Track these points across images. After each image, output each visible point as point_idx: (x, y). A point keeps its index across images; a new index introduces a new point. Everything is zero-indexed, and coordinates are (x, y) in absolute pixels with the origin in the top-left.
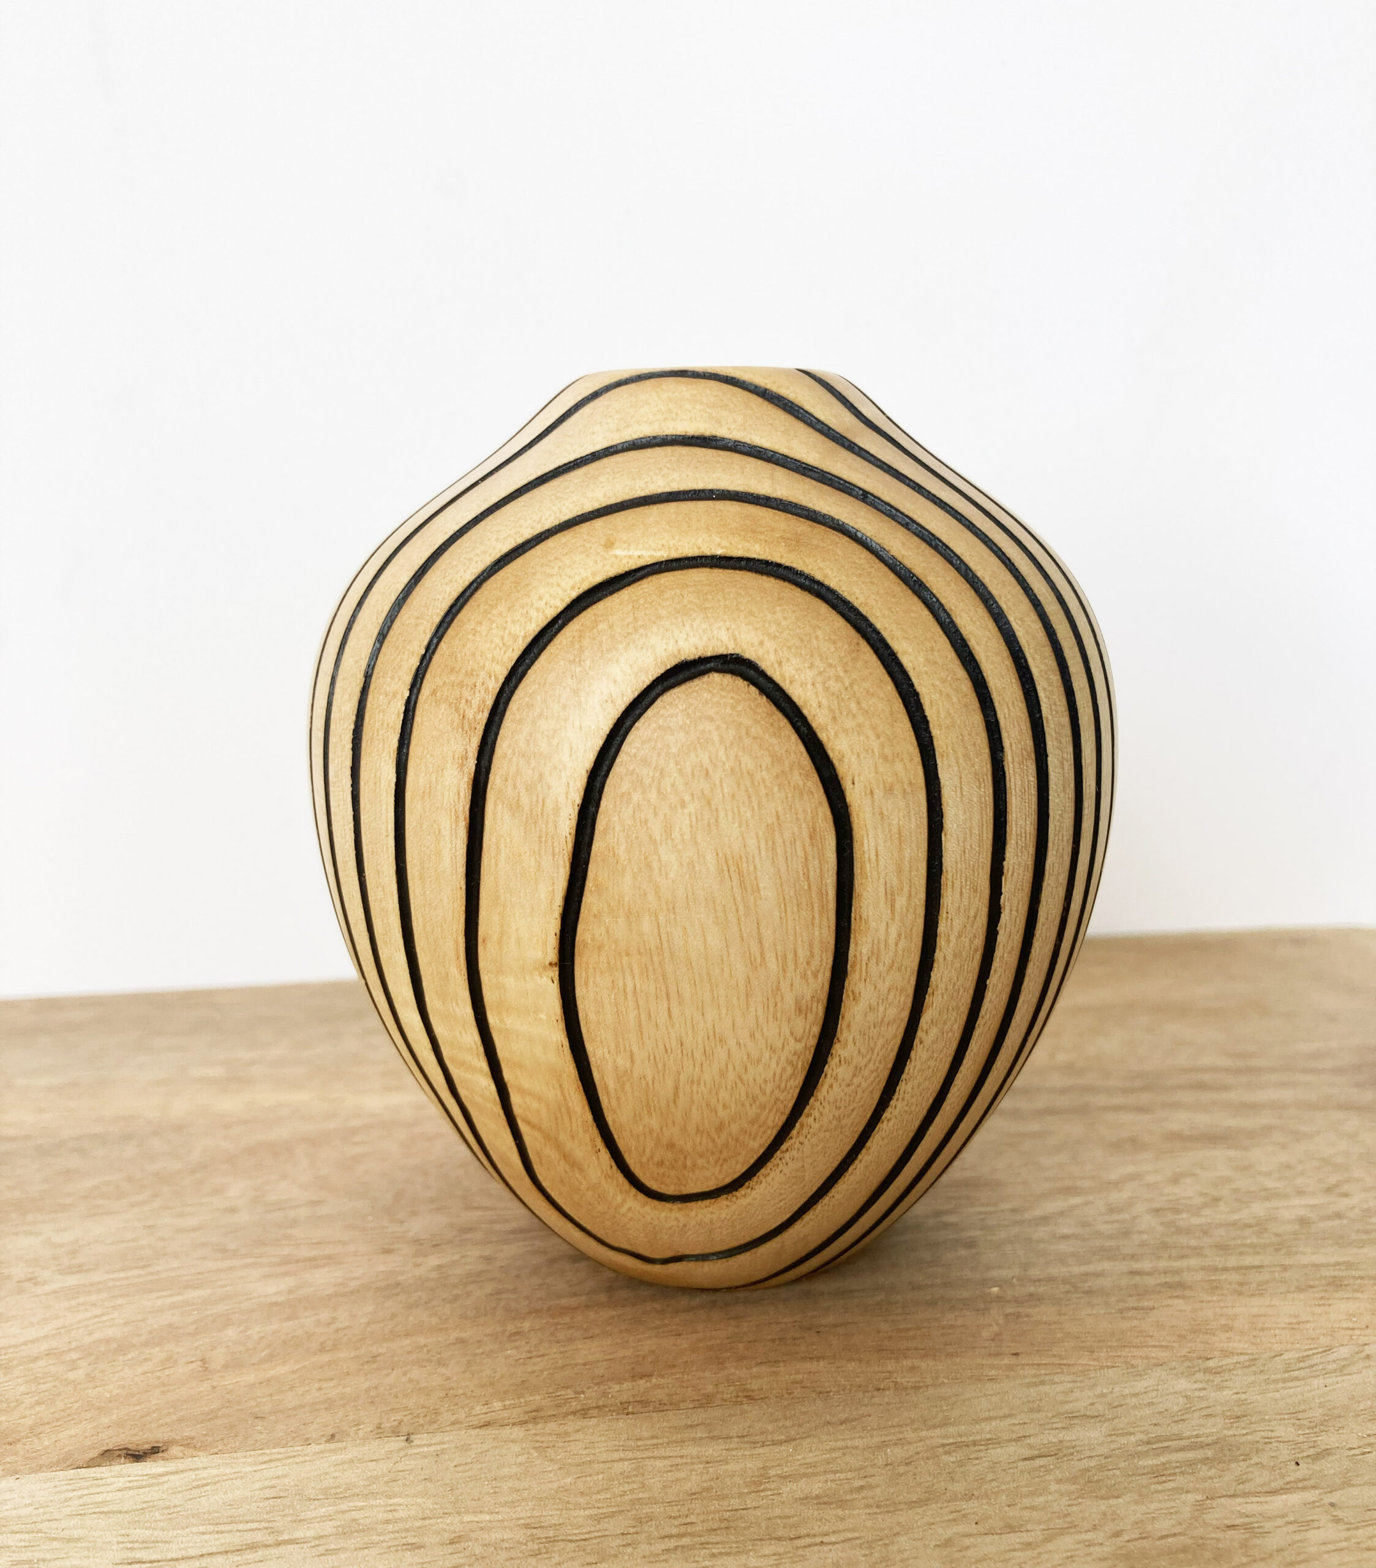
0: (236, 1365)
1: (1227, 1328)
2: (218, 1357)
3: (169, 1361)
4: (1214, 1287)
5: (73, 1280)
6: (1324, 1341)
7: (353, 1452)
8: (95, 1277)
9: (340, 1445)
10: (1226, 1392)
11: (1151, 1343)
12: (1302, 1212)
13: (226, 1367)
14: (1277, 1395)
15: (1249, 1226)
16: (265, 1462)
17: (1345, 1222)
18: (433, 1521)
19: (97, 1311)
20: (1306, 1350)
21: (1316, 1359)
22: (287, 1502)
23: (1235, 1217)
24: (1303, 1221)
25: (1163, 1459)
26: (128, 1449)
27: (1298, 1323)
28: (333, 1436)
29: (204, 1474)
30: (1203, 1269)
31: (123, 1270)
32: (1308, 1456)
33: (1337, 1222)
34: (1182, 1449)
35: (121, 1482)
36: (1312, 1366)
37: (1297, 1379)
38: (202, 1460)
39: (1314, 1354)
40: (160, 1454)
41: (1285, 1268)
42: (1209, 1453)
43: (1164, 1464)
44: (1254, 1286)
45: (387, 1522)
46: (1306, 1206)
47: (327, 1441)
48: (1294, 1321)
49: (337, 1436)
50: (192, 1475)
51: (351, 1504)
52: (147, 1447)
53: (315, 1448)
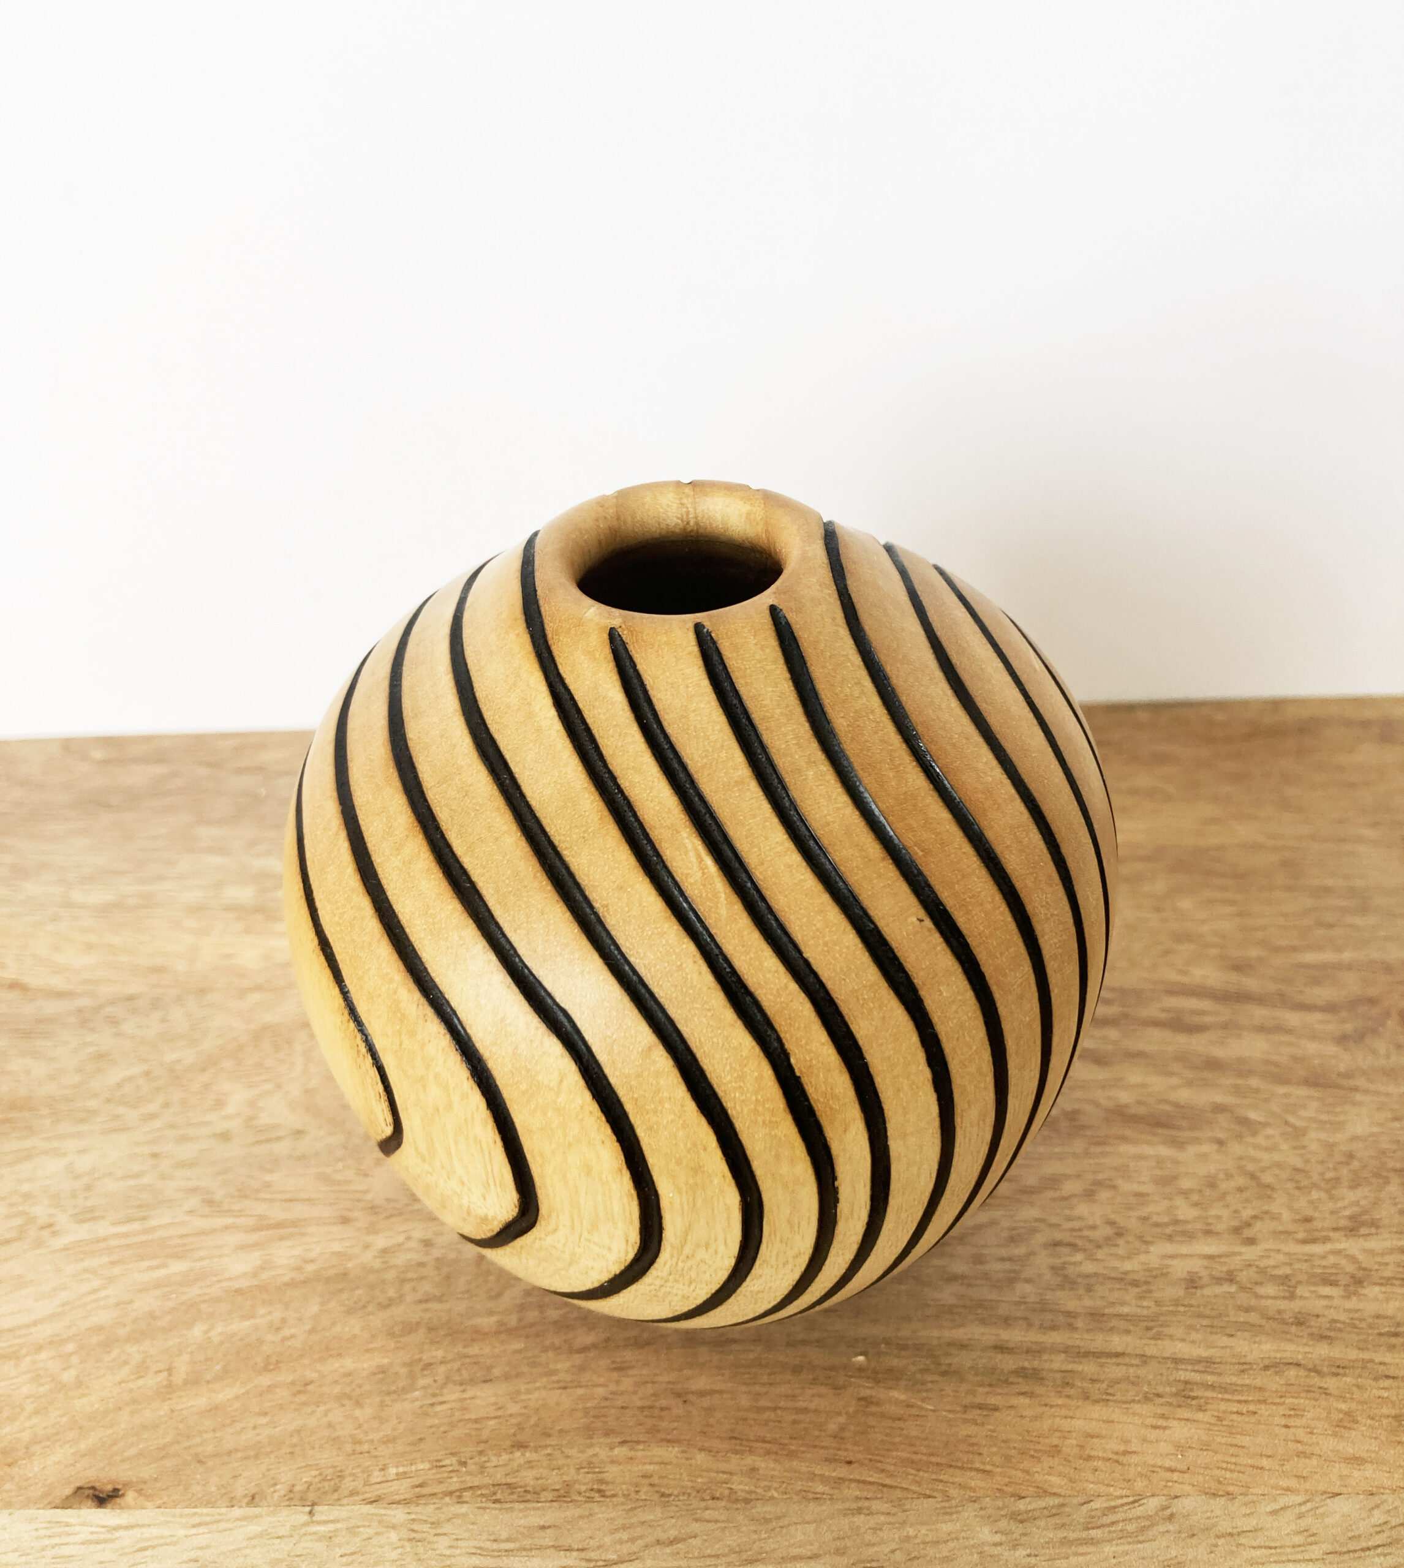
0: (194, 1381)
1: (1055, 1450)
2: (182, 1367)
3: (141, 1370)
4: (1066, 1382)
5: (83, 1232)
6: (1139, 1485)
7: (265, 1524)
8: (103, 1229)
9: (257, 1510)
11: (977, 1465)
12: (1197, 1266)
13: (186, 1382)
15: (1135, 1284)
16: (194, 1526)
17: (1234, 1288)
20: (1118, 1497)
21: (1121, 1515)
23: (1127, 1266)
24: (1192, 1283)
26: (93, 1488)
27: (1125, 1453)
28: (253, 1497)
29: (147, 1532)
30: (1066, 1350)
33: (1227, 1287)
36: (1113, 1523)
37: (1091, 1542)
38: (148, 1514)
39: (1122, 1505)
40: (118, 1500)
41: (1145, 1359)
44: (1104, 1386)
46: (1207, 1256)
47: (248, 1504)
48: (1122, 1448)
49: (257, 1498)
50: (136, 1533)
52: (109, 1487)
53: (237, 1512)
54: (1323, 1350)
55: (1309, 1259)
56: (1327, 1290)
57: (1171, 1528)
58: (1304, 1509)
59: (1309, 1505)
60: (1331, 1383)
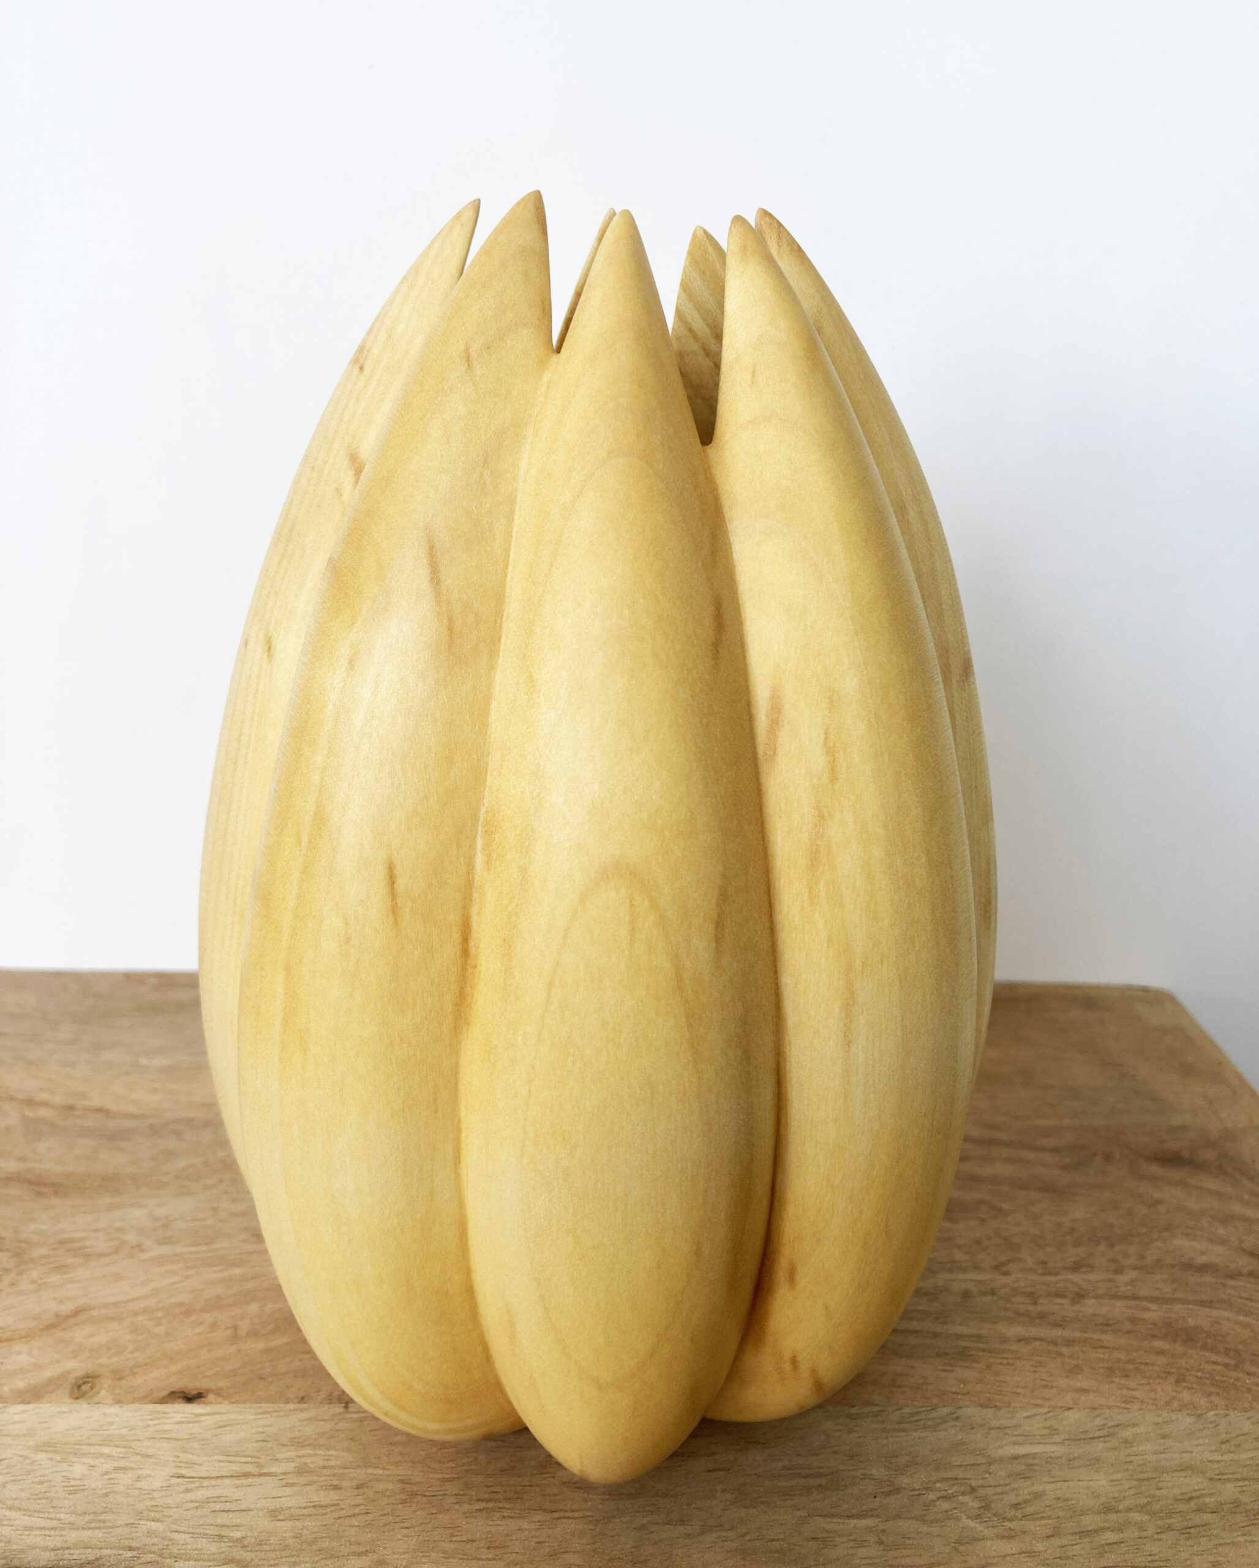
0: (254, 1334)
2: (244, 1326)
3: (214, 1327)
5: (164, 1250)
6: (935, 1401)
7: (312, 1413)
8: (178, 1249)
9: (305, 1406)
10: (855, 1435)
12: (969, 1286)
13: (248, 1335)
14: (885, 1441)
15: (927, 1294)
16: (261, 1413)
17: (995, 1298)
18: (350, 1470)
19: (175, 1279)
20: (920, 1407)
21: (922, 1416)
22: (270, 1445)
24: (966, 1295)
25: (793, 1482)
26: (184, 1393)
27: (924, 1384)
28: (303, 1398)
29: (225, 1417)
31: (194, 1245)
32: (883, 1492)
33: (990, 1298)
34: (808, 1476)
35: (178, 1417)
36: (917, 1421)
37: (903, 1430)
38: (224, 1407)
39: (924, 1411)
40: (202, 1399)
41: (936, 1335)
42: (824, 1481)
43: (792, 1486)
44: (908, 1348)
45: (324, 1467)
46: (975, 1281)
47: (299, 1402)
48: (921, 1381)
49: (306, 1399)
50: (218, 1418)
51: (305, 1452)
52: (195, 1392)
53: (291, 1406)
54: (1058, 1332)
55: (1046, 1284)
56: (1059, 1300)
57: (958, 1424)
58: (1048, 1416)
59: (1052, 1414)
60: (1065, 1350)
